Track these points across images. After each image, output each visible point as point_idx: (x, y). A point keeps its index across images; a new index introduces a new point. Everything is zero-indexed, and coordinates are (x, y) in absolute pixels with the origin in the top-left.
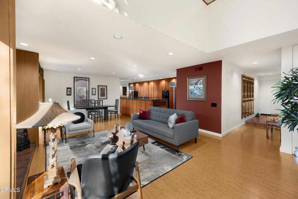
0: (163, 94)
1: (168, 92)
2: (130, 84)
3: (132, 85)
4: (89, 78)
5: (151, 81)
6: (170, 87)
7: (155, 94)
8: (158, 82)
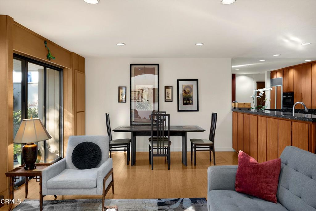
2: (272, 74)
3: (278, 76)
4: (158, 65)
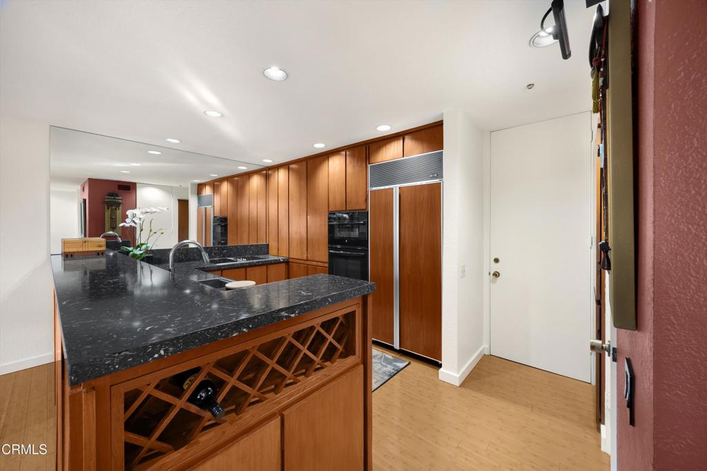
0: (331, 229)
1: (358, 217)
2: (200, 187)
3: (207, 191)
5: (277, 168)
6: (370, 189)
7: (294, 229)
8: (308, 167)
